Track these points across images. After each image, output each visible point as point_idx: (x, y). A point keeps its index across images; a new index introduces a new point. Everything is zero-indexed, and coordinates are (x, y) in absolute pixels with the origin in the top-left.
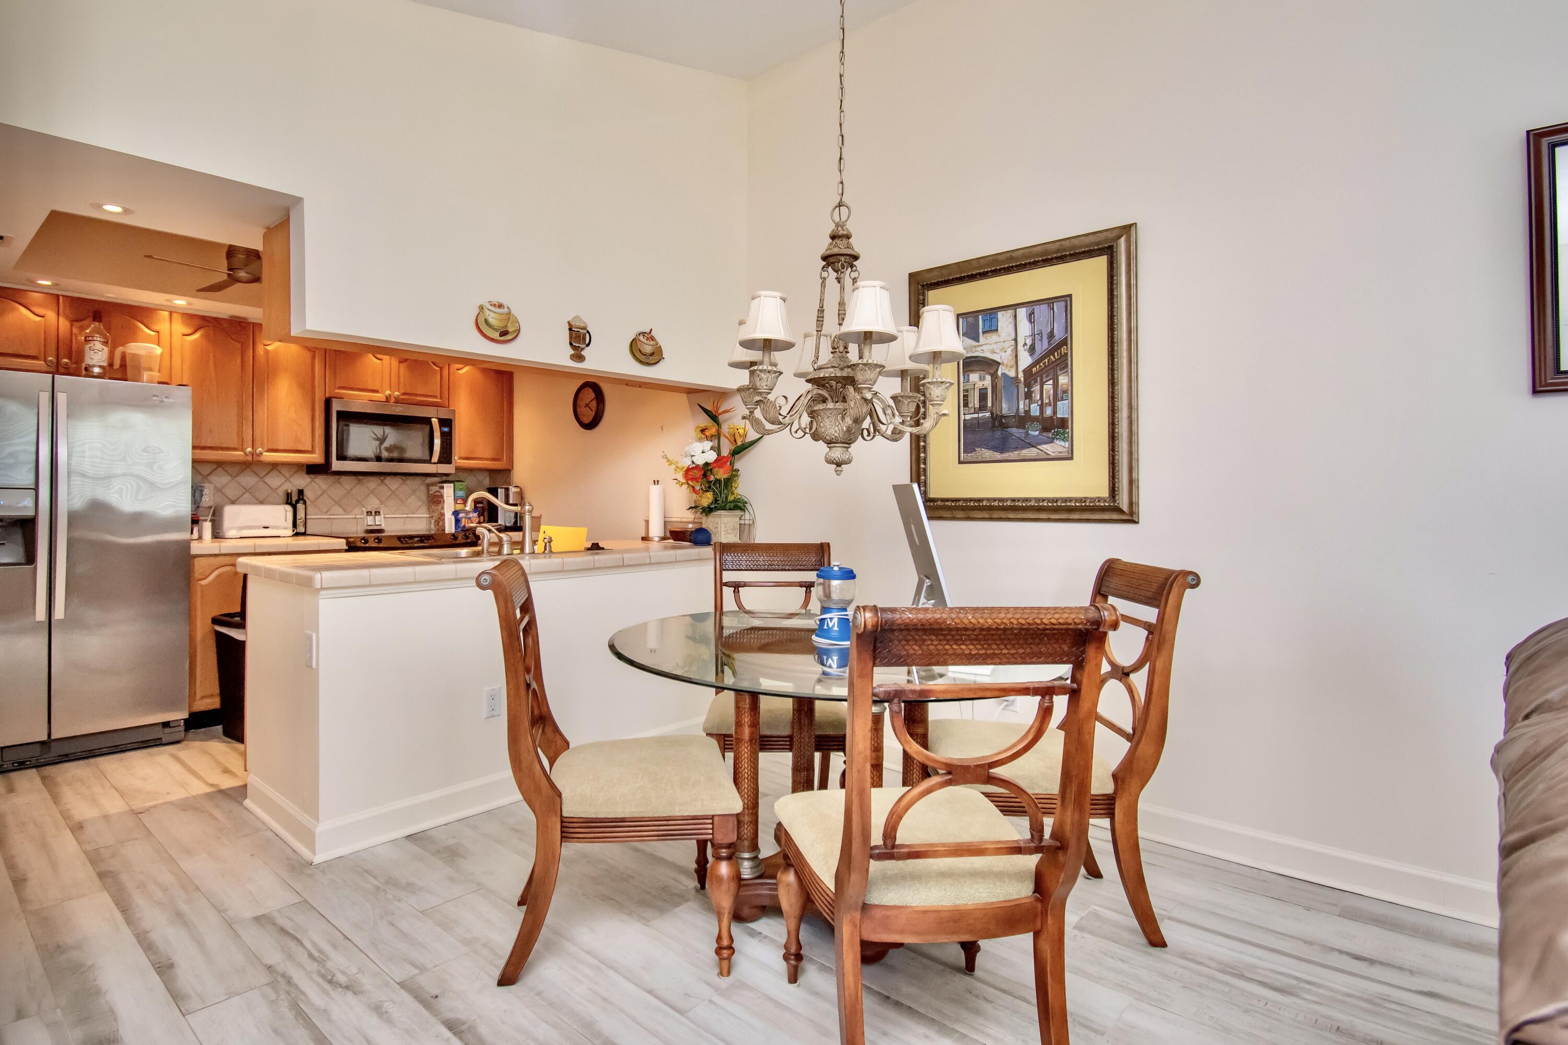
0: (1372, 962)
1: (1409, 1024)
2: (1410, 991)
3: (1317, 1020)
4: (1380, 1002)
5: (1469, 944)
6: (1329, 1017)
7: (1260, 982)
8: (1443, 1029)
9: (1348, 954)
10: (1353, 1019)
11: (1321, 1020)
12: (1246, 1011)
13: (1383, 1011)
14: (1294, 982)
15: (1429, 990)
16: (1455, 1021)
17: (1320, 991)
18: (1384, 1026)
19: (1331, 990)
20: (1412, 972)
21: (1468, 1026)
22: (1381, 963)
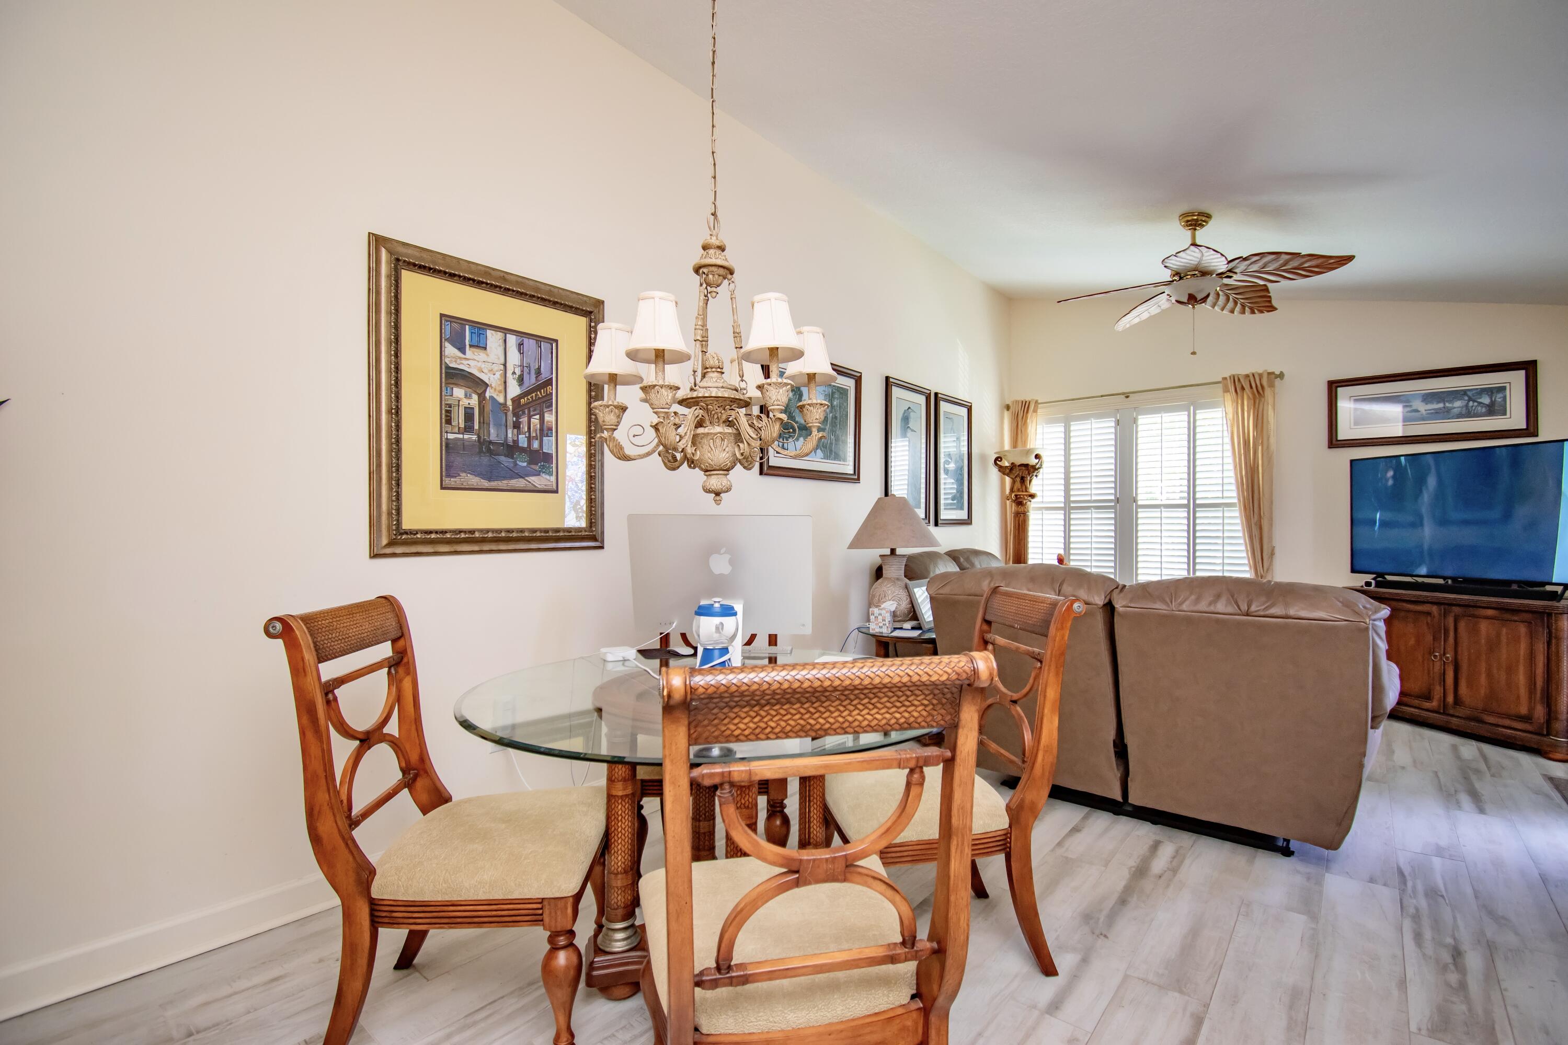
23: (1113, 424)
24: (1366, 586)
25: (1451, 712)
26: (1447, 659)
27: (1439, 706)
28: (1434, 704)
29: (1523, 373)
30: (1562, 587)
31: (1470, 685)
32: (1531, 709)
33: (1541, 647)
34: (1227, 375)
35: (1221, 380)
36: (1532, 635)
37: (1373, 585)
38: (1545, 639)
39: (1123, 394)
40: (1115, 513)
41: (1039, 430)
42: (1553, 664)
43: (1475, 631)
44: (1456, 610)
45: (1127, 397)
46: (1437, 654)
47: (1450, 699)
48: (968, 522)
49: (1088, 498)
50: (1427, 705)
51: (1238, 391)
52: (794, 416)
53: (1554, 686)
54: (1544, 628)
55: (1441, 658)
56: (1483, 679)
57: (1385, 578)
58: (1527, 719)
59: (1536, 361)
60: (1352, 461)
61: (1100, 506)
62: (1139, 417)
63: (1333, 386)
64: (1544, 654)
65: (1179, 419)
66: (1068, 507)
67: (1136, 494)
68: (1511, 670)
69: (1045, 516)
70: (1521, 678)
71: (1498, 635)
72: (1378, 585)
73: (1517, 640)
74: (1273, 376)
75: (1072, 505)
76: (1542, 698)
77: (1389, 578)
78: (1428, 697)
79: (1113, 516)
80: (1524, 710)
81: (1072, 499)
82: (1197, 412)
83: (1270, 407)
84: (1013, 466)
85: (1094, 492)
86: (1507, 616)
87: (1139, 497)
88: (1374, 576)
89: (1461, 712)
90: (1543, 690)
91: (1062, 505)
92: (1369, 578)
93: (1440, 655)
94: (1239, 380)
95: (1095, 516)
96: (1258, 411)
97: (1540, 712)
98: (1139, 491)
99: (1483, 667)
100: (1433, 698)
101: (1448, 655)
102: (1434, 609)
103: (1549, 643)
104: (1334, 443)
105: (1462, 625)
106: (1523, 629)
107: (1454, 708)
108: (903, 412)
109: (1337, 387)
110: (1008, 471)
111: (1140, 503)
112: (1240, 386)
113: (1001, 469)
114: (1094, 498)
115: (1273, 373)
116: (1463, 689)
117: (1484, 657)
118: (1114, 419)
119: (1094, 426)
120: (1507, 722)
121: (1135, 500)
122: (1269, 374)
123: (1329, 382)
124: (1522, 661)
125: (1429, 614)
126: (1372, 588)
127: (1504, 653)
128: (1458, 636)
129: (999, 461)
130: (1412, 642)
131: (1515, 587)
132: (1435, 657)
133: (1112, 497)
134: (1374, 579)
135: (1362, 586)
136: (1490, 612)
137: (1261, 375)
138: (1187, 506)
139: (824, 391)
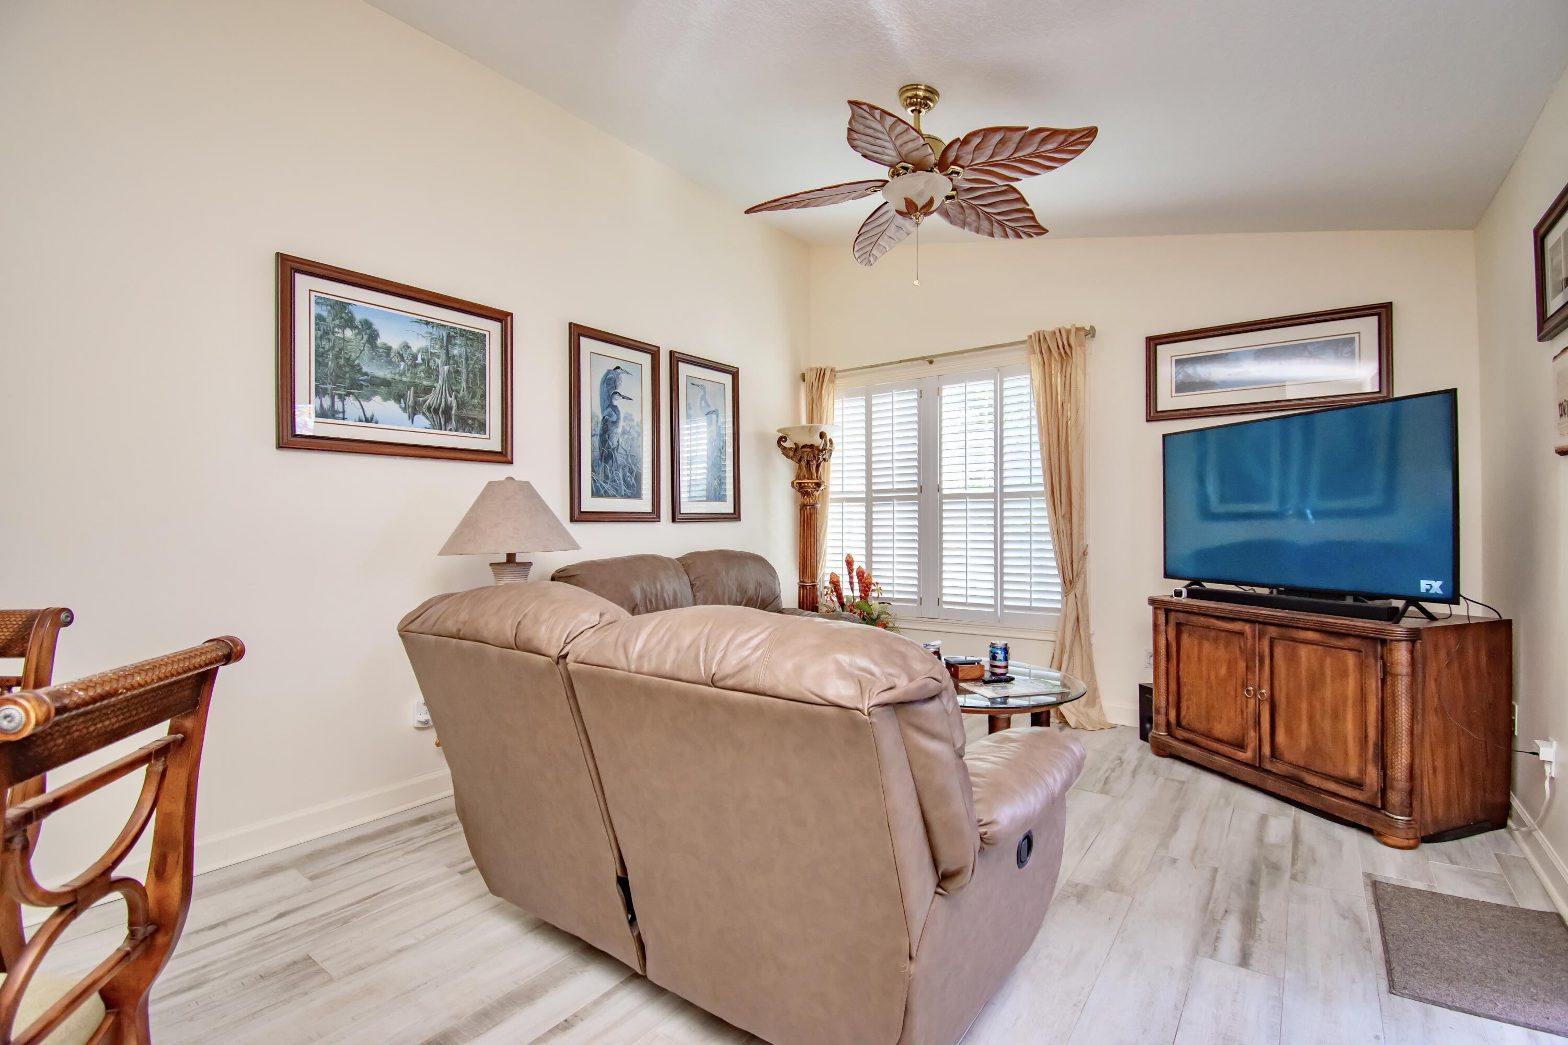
0: (224, 923)
1: (294, 940)
2: (268, 922)
3: (242, 983)
4: (261, 942)
5: (264, 872)
6: (247, 976)
7: (172, 994)
8: (313, 928)
9: (202, 930)
10: (263, 963)
11: (245, 981)
12: (191, 1019)
13: (270, 945)
14: (194, 974)
15: (278, 913)
16: (313, 919)
17: (218, 965)
18: (282, 953)
19: (225, 959)
20: (255, 911)
21: (323, 915)
22: (230, 920)
23: (916, 396)
24: (1176, 596)
25: (1268, 766)
26: (1262, 694)
27: (1254, 757)
28: (1247, 755)
29: (1375, 319)
30: (1404, 602)
31: (1290, 732)
32: (1363, 771)
33: (1373, 685)
34: (1031, 333)
35: (1026, 338)
36: (1362, 668)
37: (1185, 594)
38: (1380, 675)
39: (923, 358)
40: (919, 505)
41: (838, 405)
42: (1389, 709)
43: (1292, 659)
44: (1273, 631)
45: (931, 362)
46: (1251, 688)
47: (1267, 750)
48: (735, 516)
49: (890, 487)
50: (1241, 755)
51: (1044, 352)
52: (358, 365)
53: (1390, 742)
54: (1376, 661)
55: (1255, 695)
56: (1304, 727)
57: (1203, 586)
58: (1357, 784)
59: (1391, 303)
60: (1164, 436)
61: (901, 496)
62: (943, 387)
63: (1153, 343)
64: (1377, 697)
65: (984, 389)
66: (871, 499)
67: (941, 482)
68: (1337, 716)
69: (846, 509)
70: (1350, 727)
71: (1321, 666)
72: (1192, 594)
73: (1344, 674)
74: (1082, 333)
75: (874, 495)
76: (1375, 755)
77: (1208, 586)
78: (1241, 746)
79: (916, 508)
80: (1353, 772)
81: (874, 488)
82: (1005, 379)
83: (1079, 370)
84: (796, 448)
85: (896, 479)
86: (1334, 641)
87: (944, 485)
88: (1188, 582)
89: (1279, 768)
90: (1376, 744)
91: (864, 496)
92: (1181, 585)
93: (1255, 690)
94: (1045, 338)
95: (897, 508)
96: (1065, 377)
97: (1372, 775)
98: (944, 478)
99: (1304, 706)
100: (1247, 746)
101: (1263, 691)
102: (1247, 628)
103: (1383, 681)
104: (1154, 415)
105: (1279, 651)
106: (1351, 659)
107: (1272, 761)
108: (605, 371)
109: (1157, 344)
110: (792, 453)
111: (945, 492)
112: (1046, 346)
113: (785, 451)
114: (897, 486)
115: (1082, 329)
116: (1281, 737)
117: (1305, 695)
118: (917, 390)
119: (896, 398)
120: (1332, 786)
121: (939, 489)
122: (1078, 330)
123: (1147, 338)
124: (1350, 702)
125: (1241, 634)
126: (1184, 599)
127: (1328, 692)
128: (1275, 665)
129: (784, 442)
130: (1223, 671)
131: (1349, 601)
132: (1248, 691)
133: (915, 486)
134: (1185, 587)
135: (1172, 596)
136: (1311, 635)
137: (1068, 332)
138: (993, 495)
139: (431, 334)
